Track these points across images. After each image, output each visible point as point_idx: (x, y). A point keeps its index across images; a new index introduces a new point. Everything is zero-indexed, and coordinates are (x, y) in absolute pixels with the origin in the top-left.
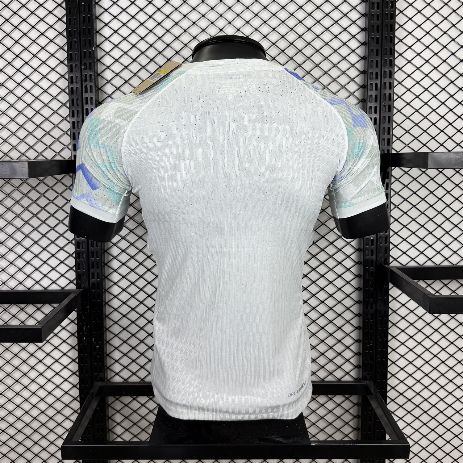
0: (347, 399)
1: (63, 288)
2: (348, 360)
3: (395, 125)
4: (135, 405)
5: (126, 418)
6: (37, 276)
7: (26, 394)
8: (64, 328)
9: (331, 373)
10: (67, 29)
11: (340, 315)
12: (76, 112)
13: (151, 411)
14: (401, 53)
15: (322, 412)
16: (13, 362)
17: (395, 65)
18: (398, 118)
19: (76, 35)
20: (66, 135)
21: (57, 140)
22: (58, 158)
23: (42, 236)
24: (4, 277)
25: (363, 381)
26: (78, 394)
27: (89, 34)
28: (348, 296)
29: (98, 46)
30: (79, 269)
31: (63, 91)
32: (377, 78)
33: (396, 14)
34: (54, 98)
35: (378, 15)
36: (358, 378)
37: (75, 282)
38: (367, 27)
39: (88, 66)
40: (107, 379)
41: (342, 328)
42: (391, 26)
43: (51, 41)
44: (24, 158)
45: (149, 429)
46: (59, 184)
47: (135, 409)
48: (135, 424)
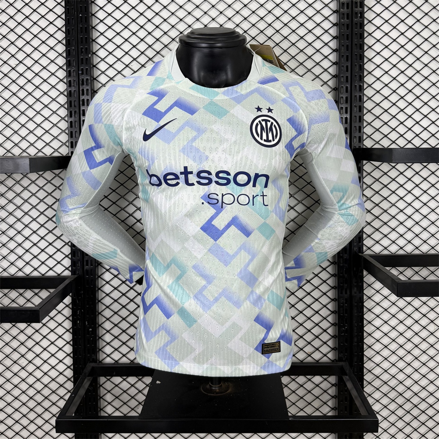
0: (325, 379)
1: (59, 275)
2: (325, 343)
3: (365, 124)
4: (125, 385)
5: (117, 397)
6: (35, 263)
7: (23, 374)
8: (59, 312)
9: (310, 356)
10: (66, 38)
11: (317, 300)
12: (73, 113)
13: (140, 391)
14: (370, 58)
15: (301, 392)
16: (11, 344)
17: (364, 69)
18: (368, 118)
19: (74, 43)
20: (64, 133)
21: (56, 138)
22: (56, 154)
23: (40, 226)
24: (5, 264)
25: (339, 363)
26: (72, 375)
27: (86, 42)
28: (325, 282)
29: (94, 53)
30: (74, 257)
31: (62, 93)
32: (347, 81)
33: (365, 24)
34: (54, 100)
35: (348, 25)
36: (335, 360)
37: (70, 269)
38: (338, 36)
39: (85, 71)
40: (99, 361)
41: (319, 312)
42: (361, 34)
43: (52, 48)
44: (25, 154)
45: (138, 408)
46: (57, 177)
47: (125, 389)
48: (125, 403)
